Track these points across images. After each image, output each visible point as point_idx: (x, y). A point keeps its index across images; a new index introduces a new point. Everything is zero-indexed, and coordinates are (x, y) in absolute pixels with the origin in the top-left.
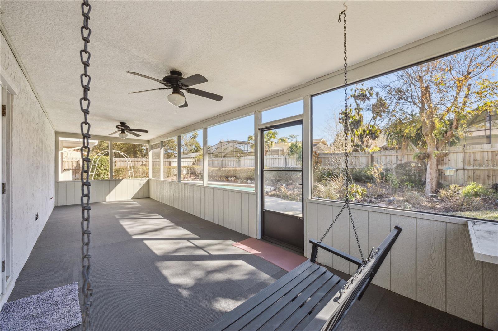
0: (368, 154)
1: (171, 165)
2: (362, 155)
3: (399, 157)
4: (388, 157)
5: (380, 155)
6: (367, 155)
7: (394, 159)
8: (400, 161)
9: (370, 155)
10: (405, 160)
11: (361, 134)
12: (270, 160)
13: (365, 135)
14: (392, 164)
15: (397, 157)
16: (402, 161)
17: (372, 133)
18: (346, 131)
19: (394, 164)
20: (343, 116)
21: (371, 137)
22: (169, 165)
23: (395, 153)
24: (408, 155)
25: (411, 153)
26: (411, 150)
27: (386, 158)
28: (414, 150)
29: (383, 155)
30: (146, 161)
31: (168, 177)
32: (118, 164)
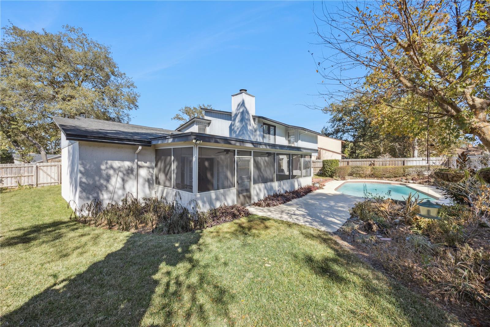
30: (374, 161)
31: (395, 177)
32: (350, 163)
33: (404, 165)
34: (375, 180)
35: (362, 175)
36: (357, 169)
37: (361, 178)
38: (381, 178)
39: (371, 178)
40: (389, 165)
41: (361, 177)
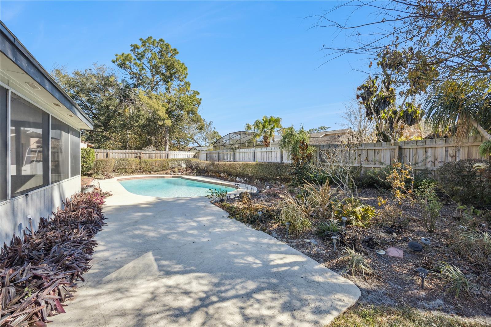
0: (395, 145)
1: (169, 158)
2: (385, 148)
3: (451, 151)
4: (429, 150)
5: (416, 147)
6: (392, 147)
7: (440, 154)
8: (452, 157)
9: (398, 147)
10: (462, 155)
11: (390, 117)
12: (265, 153)
13: (397, 118)
14: (436, 162)
15: (446, 151)
16: (457, 158)
17: (407, 115)
18: (369, 114)
19: (439, 162)
20: (363, 91)
21: (406, 121)
22: (166, 157)
23: (444, 144)
24: (468, 146)
25: (476, 144)
26: (475, 138)
27: (426, 152)
28: (482, 137)
29: (421, 147)
30: (140, 154)
31: (163, 170)
32: (111, 155)
33: (168, 158)
34: (144, 175)
35: (129, 170)
36: (123, 162)
37: (128, 174)
38: (150, 172)
39: (138, 173)
40: (155, 158)
41: (126, 172)
